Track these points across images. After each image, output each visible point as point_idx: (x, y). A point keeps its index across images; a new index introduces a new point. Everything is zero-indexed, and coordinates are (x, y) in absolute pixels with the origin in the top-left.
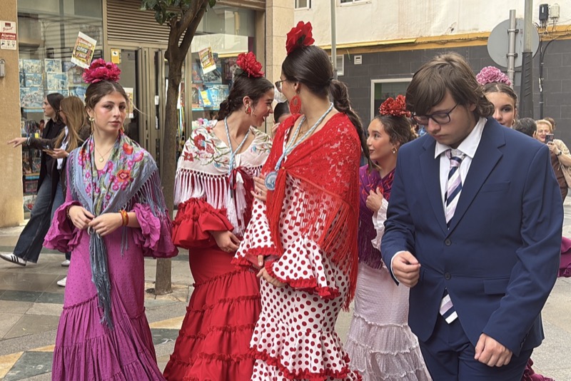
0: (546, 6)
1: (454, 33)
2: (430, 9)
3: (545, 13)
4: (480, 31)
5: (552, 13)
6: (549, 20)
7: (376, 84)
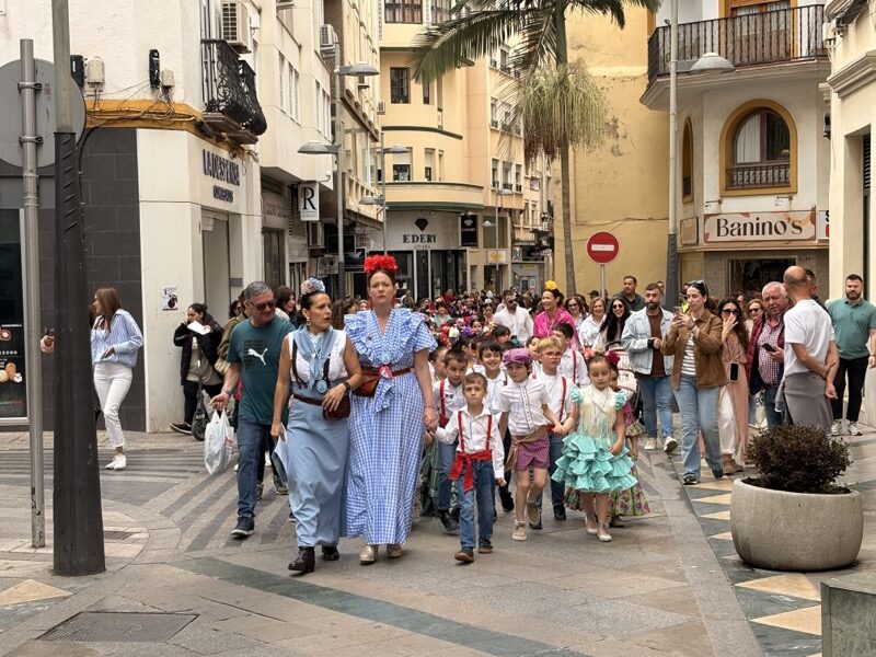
0: (79, 60)
3: (77, 72)
5: (92, 74)
6: (87, 87)
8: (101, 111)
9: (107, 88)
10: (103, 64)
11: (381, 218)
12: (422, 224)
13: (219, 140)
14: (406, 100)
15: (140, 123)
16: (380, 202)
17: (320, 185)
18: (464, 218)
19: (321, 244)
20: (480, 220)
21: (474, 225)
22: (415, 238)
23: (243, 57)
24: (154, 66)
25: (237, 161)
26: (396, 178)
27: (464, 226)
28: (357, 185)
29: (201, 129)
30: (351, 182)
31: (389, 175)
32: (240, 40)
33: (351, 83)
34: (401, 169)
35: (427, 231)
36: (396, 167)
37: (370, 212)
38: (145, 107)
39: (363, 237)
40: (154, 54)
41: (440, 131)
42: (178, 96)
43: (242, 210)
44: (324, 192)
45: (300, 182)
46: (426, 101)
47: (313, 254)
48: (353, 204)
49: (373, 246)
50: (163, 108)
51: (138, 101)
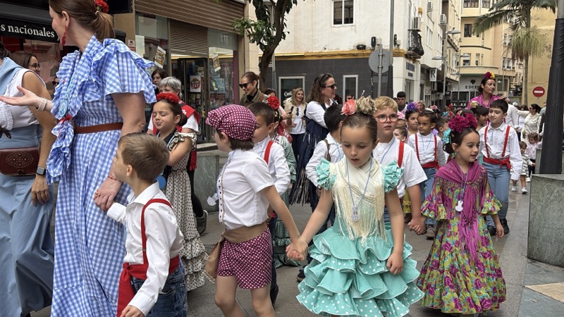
0: (375, 38)
1: (326, 51)
2: (312, 36)
3: (374, 41)
4: (341, 50)
5: (378, 42)
6: (377, 46)
7: (282, 80)
9: (382, 46)
10: (381, 39)
11: (458, 80)
12: (473, 82)
13: (410, 58)
14: (470, 36)
16: (458, 74)
17: (437, 69)
19: (436, 89)
22: (470, 87)
23: (419, 33)
24: (395, 39)
25: (415, 64)
29: (407, 56)
30: (448, 67)
31: (462, 63)
32: (418, 28)
34: (466, 62)
35: (475, 85)
36: (464, 61)
37: (453, 78)
39: (450, 87)
40: (395, 36)
41: (483, 47)
42: (401, 47)
43: (414, 79)
44: (438, 71)
45: (430, 68)
46: (478, 36)
47: (433, 93)
48: (448, 75)
49: (454, 90)
50: (397, 51)
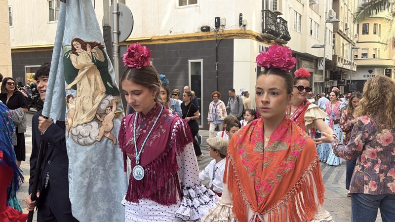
0: (218, 18)
1: (172, 34)
3: (218, 22)
5: (222, 23)
6: (221, 27)
8: (224, 34)
9: (226, 27)
10: (225, 19)
12: (370, 72)
13: (269, 42)
14: (368, 33)
15: (235, 37)
17: (326, 59)
18: (386, 70)
19: (328, 77)
20: (393, 70)
21: (390, 72)
22: (368, 76)
23: (280, 16)
24: (241, 18)
26: (362, 57)
27: (386, 72)
28: (342, 59)
29: (258, 38)
30: (339, 58)
31: (360, 56)
32: (278, 10)
33: (341, 28)
34: (364, 55)
35: (371, 74)
36: (362, 54)
38: (237, 32)
40: (241, 14)
41: (379, 42)
42: (248, 28)
44: (327, 61)
45: (318, 58)
46: (375, 33)
47: (326, 80)
50: (242, 32)
51: (235, 30)
